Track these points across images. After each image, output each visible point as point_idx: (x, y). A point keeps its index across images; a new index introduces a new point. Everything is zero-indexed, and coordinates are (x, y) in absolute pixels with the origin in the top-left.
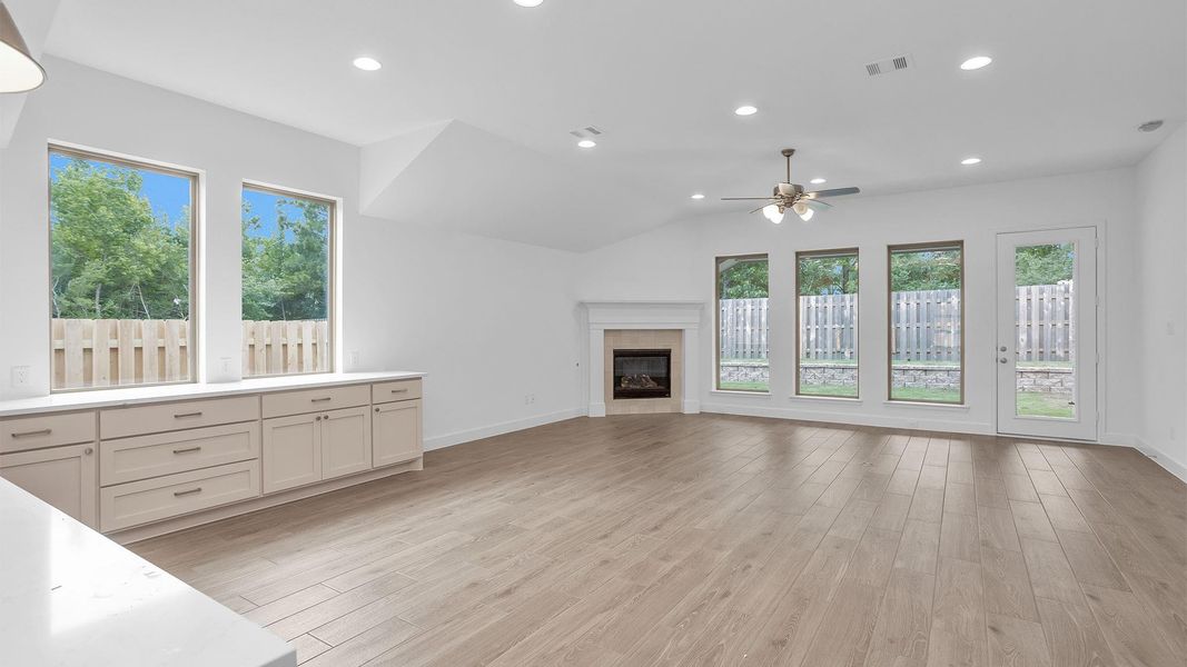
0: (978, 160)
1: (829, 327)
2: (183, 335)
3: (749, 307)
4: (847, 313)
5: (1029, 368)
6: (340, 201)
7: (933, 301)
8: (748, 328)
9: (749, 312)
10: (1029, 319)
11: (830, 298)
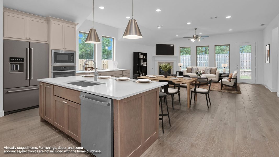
0: (232, 30)
1: (202, 61)
2: (81, 62)
3: (185, 57)
4: (206, 59)
5: (246, 71)
6: (115, 38)
7: (225, 56)
8: (184, 62)
9: (184, 58)
10: (246, 60)
11: (202, 55)
